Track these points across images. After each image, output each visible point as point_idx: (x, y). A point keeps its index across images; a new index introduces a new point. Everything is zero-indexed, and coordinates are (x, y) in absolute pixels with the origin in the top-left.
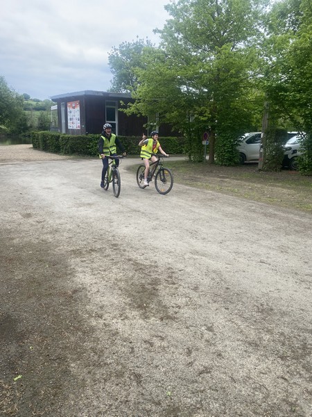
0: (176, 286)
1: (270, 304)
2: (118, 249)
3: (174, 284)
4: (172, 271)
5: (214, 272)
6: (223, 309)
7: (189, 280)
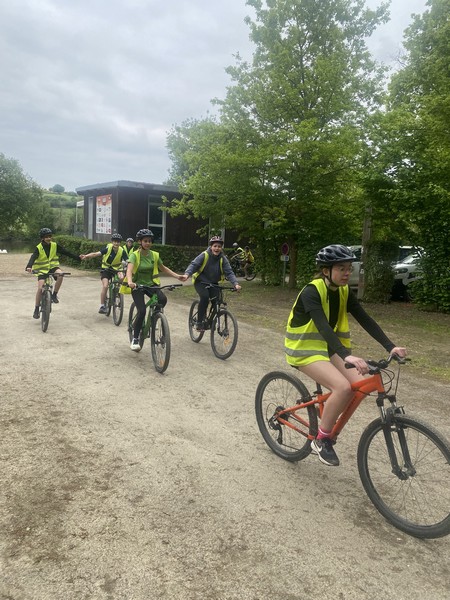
0: (106, 493)
1: (247, 537)
2: (58, 421)
3: (106, 488)
4: (119, 464)
5: (188, 468)
6: (159, 544)
7: (135, 482)
